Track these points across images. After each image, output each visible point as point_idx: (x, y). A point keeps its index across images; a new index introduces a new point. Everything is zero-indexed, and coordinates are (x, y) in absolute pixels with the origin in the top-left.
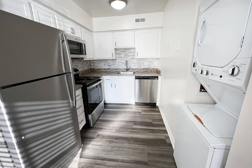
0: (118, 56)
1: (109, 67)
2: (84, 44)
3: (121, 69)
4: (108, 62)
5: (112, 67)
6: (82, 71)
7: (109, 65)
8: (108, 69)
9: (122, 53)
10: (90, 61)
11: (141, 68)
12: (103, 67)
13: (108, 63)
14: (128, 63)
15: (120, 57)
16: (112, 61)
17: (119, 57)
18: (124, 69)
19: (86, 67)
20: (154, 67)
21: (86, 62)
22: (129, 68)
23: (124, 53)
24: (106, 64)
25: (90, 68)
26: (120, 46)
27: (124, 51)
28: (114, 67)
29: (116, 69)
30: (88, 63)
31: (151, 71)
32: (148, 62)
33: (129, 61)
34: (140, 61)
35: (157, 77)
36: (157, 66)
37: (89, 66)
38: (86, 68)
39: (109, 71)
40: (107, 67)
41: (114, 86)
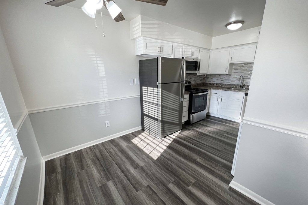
0: (233, 71)
1: (222, 82)
2: (200, 62)
3: (234, 85)
4: (222, 77)
5: (225, 82)
6: (195, 84)
7: (222, 80)
8: (220, 84)
9: (240, 68)
10: (204, 75)
12: (215, 82)
13: (222, 78)
14: (245, 79)
15: (236, 72)
16: (226, 76)
17: (234, 73)
18: (239, 85)
19: (199, 80)
21: (200, 76)
22: (244, 84)
23: (242, 68)
24: (219, 79)
25: (203, 82)
26: (236, 60)
27: (242, 66)
28: (227, 82)
29: (228, 85)
30: (201, 77)
33: (247, 77)
37: (202, 80)
38: (199, 82)
39: (220, 86)
40: (219, 82)
41: (220, 100)
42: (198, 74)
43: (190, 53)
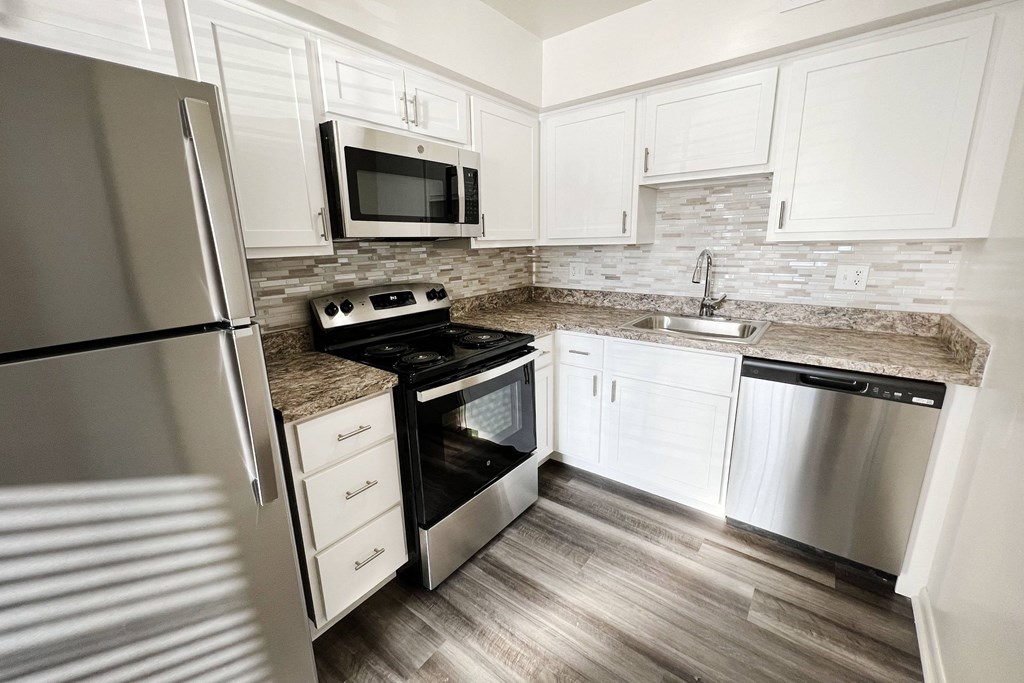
0: (662, 226)
1: (610, 283)
3: (671, 298)
4: (608, 257)
5: (626, 285)
6: (477, 298)
7: (610, 272)
8: (605, 294)
9: (688, 210)
10: (529, 249)
11: (806, 300)
12: (578, 282)
13: (608, 261)
14: (718, 269)
15: (675, 230)
16: (627, 253)
17: (664, 236)
18: (692, 300)
19: (502, 277)
20: (916, 301)
21: (506, 255)
22: (719, 296)
23: (700, 209)
24: (597, 268)
25: (525, 282)
26: (669, 167)
27: (703, 201)
28: (636, 285)
29: (642, 297)
30: (513, 260)
31: (884, 327)
32: (865, 269)
33: (730, 256)
34: (802, 257)
35: (936, 392)
36: (948, 296)
37: (520, 274)
38: (501, 283)
39: (606, 303)
40: (597, 284)
41: (607, 391)
42: (474, 245)
43: (397, 106)
